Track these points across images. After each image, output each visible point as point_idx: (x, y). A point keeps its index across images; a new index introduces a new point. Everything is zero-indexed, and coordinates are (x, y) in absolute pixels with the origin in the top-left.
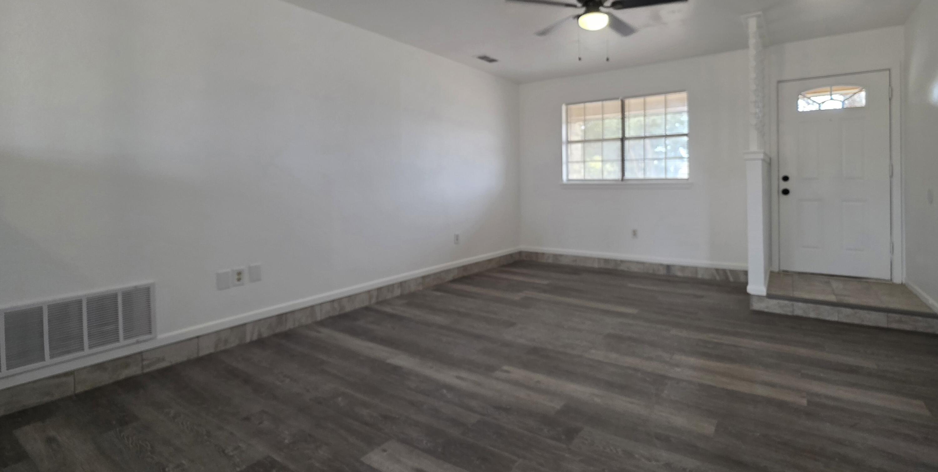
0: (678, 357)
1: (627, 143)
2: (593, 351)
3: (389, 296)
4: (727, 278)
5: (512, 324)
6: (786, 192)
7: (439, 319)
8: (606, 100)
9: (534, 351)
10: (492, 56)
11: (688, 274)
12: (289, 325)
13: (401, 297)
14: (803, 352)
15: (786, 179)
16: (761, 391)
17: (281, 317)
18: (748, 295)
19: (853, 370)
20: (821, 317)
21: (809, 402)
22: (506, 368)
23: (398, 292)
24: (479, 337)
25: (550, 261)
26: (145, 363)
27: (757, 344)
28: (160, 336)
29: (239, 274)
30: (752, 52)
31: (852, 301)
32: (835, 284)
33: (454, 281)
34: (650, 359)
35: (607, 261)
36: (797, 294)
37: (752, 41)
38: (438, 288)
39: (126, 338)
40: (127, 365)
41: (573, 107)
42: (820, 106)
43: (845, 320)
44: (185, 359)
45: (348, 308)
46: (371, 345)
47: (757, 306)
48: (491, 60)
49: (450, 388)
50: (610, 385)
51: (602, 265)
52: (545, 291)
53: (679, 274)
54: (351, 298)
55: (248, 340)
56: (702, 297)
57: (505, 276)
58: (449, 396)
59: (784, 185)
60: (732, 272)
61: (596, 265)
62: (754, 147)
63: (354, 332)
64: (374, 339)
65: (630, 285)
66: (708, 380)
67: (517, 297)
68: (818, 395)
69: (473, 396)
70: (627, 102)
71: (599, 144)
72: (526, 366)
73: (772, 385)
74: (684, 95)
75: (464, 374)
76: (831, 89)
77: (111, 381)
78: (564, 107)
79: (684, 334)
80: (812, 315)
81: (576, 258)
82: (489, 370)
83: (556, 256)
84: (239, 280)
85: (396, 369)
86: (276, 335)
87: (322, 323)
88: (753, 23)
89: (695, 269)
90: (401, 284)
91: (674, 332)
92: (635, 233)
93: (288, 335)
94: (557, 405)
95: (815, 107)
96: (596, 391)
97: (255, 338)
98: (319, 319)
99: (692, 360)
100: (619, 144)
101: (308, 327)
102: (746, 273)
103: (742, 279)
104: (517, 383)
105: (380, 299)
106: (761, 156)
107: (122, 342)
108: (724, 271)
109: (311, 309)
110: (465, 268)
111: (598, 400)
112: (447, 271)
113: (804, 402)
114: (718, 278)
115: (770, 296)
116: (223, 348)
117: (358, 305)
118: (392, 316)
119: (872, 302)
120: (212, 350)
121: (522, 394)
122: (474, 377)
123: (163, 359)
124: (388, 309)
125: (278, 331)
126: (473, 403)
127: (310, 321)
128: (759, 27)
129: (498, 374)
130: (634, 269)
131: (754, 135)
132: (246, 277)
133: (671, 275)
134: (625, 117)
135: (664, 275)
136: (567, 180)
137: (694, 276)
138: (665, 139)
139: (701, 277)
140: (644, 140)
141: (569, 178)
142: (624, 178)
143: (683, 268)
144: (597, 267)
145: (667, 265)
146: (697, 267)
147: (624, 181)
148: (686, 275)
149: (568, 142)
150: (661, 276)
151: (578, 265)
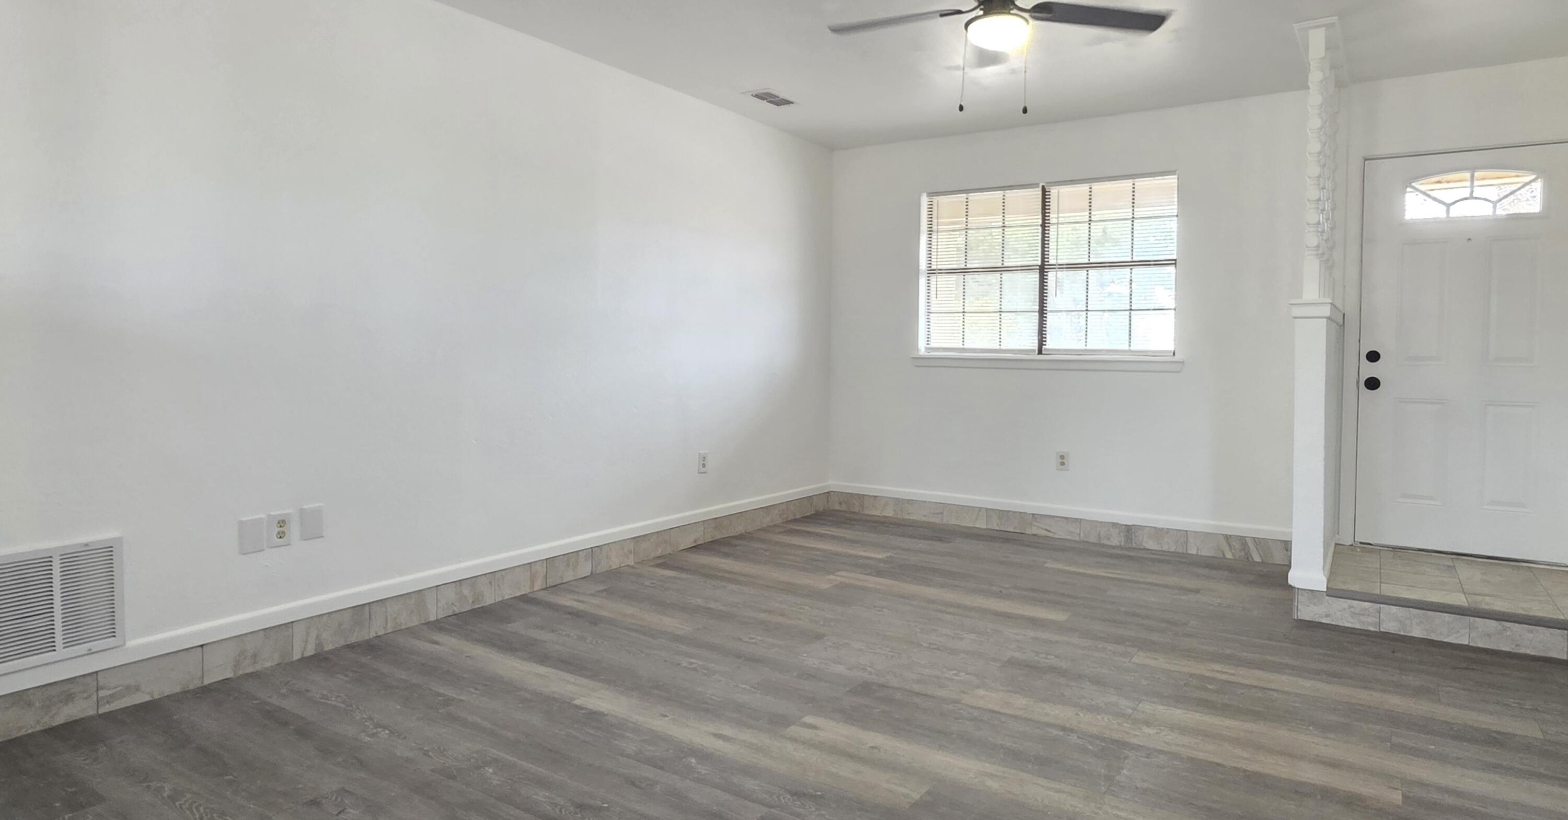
0: (1147, 707)
1: (1051, 276)
2: (981, 692)
3: (569, 576)
4: (1248, 556)
5: (819, 637)
6: (1373, 384)
7: (671, 623)
8: (1011, 187)
9: (865, 689)
10: (783, 95)
11: (1168, 545)
12: (376, 629)
13: (592, 577)
14: (1395, 702)
15: (1373, 356)
16: (1311, 774)
17: (361, 612)
18: (1291, 588)
19: (1494, 740)
20: (1433, 637)
21: (1405, 797)
22: (809, 719)
23: (585, 569)
24: (755, 660)
25: (889, 513)
26: (102, 693)
27: (1307, 686)
28: (132, 643)
29: (282, 523)
30: (1314, 98)
31: (1500, 606)
32: (1465, 572)
33: (696, 548)
34: (1094, 709)
35: (1004, 514)
36: (1388, 590)
37: (1315, 77)
38: (665, 562)
39: (68, 644)
40: (69, 698)
41: (943, 201)
42: (1448, 211)
43: (1481, 644)
44: (178, 689)
45: (490, 598)
46: (541, 669)
47: (1307, 611)
48: (780, 102)
49: (704, 756)
50: (1015, 757)
51: (995, 525)
52: (879, 573)
53: (1151, 545)
54: (494, 577)
55: (296, 656)
56: (1197, 591)
57: (796, 540)
58: (703, 770)
59: (1370, 370)
60: (1258, 541)
61: (982, 524)
62: (1312, 290)
63: (508, 646)
64: (544, 659)
65: (1050, 565)
66: (1207, 752)
67: (824, 582)
68: (1423, 784)
69: (748, 771)
70: (1054, 191)
71: (994, 278)
72: (850, 716)
73: (1334, 765)
74: (1172, 180)
75: (727, 731)
76: (1472, 176)
77: (39, 728)
78: (925, 200)
79: (1161, 662)
80: (1417, 632)
81: (943, 507)
82: (778, 722)
83: (898, 502)
84: (281, 535)
85: (594, 717)
86: (351, 647)
87: (438, 626)
88: (1317, 41)
89: (1184, 535)
90: (593, 552)
91: (1140, 658)
92: (1062, 460)
93: (371, 647)
94: (913, 792)
95: (1438, 212)
96: (989, 767)
97: (310, 651)
98: (432, 618)
99: (1179, 714)
100: (1035, 277)
101: (411, 632)
102: (1287, 546)
103: (1278, 558)
104: (834, 750)
105: (551, 582)
106: (1326, 311)
107: (61, 652)
108: (1242, 540)
109: (419, 596)
110: (717, 522)
111: (993, 784)
112: (682, 529)
113: (1397, 797)
114: (1229, 555)
115: (1332, 592)
116: (249, 670)
117: (508, 593)
118: (576, 615)
119: (1538, 610)
120: (229, 674)
121: (846, 770)
122: (747, 736)
123: (138, 689)
124: (567, 601)
125: (353, 639)
126: (750, 784)
127: (415, 621)
128: (1330, 47)
129: (794, 730)
130: (1060, 532)
131: (1312, 268)
132: (294, 530)
133: (1134, 545)
134: (1049, 223)
135: (1121, 545)
136: (927, 349)
137: (1180, 550)
138: (1131, 269)
139: (1194, 552)
140: (1087, 271)
141: (933, 345)
142: (1044, 347)
143: (1159, 533)
144: (984, 527)
145: (1126, 525)
146: (1187, 531)
147: (1043, 352)
148: (1165, 548)
149: (931, 272)
150: (1114, 547)
151: (945, 522)
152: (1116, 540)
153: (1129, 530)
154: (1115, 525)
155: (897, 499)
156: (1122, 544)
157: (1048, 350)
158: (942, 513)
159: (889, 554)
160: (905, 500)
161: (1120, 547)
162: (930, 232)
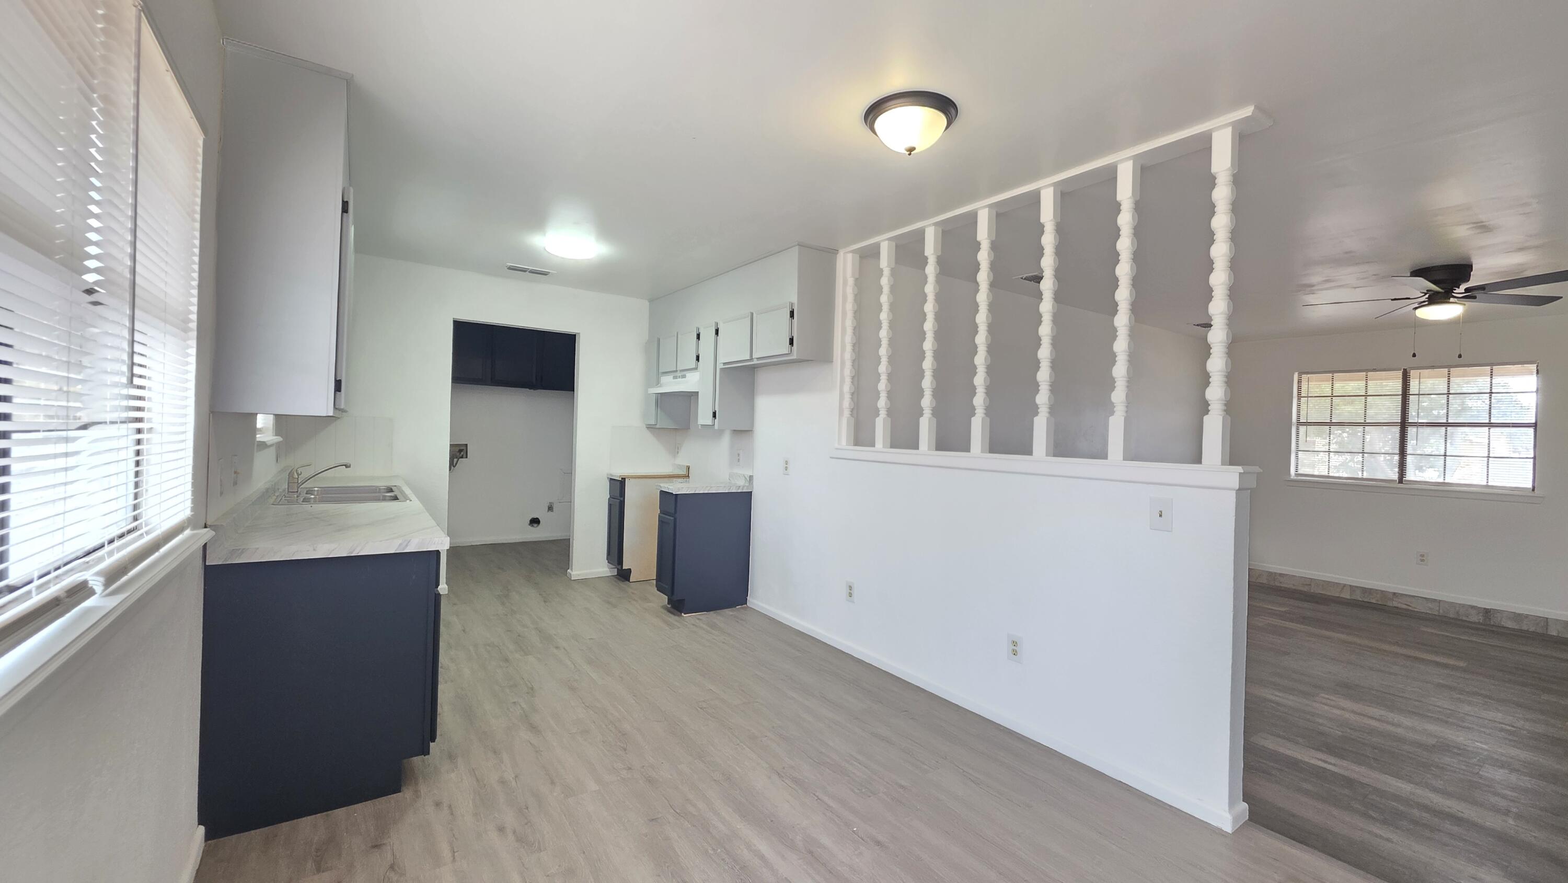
1: (1411, 430)
8: (1374, 370)
11: (1528, 626)
41: (1312, 378)
53: (1510, 624)
70: (1414, 374)
71: (1357, 430)
74: (1531, 368)
78: (1295, 376)
100: (1395, 430)
133: (1492, 623)
134: (1409, 394)
135: (1479, 622)
136: (1297, 475)
137: (1540, 630)
138: (1489, 429)
139: (1555, 634)
140: (1446, 428)
141: (1300, 472)
142: (1404, 479)
143: (1518, 617)
144: (1348, 597)
145: (1485, 609)
146: (1547, 618)
147: (1404, 482)
148: (1525, 628)
149: (1299, 424)
150: (1475, 623)
151: (1312, 591)
152: (1475, 618)
153: (1487, 612)
154: (1473, 607)
155: (1270, 572)
156: (1481, 621)
157: (1406, 481)
158: (1310, 585)
159: (1288, 609)
160: (1277, 573)
161: (1479, 623)
162: (1299, 397)
